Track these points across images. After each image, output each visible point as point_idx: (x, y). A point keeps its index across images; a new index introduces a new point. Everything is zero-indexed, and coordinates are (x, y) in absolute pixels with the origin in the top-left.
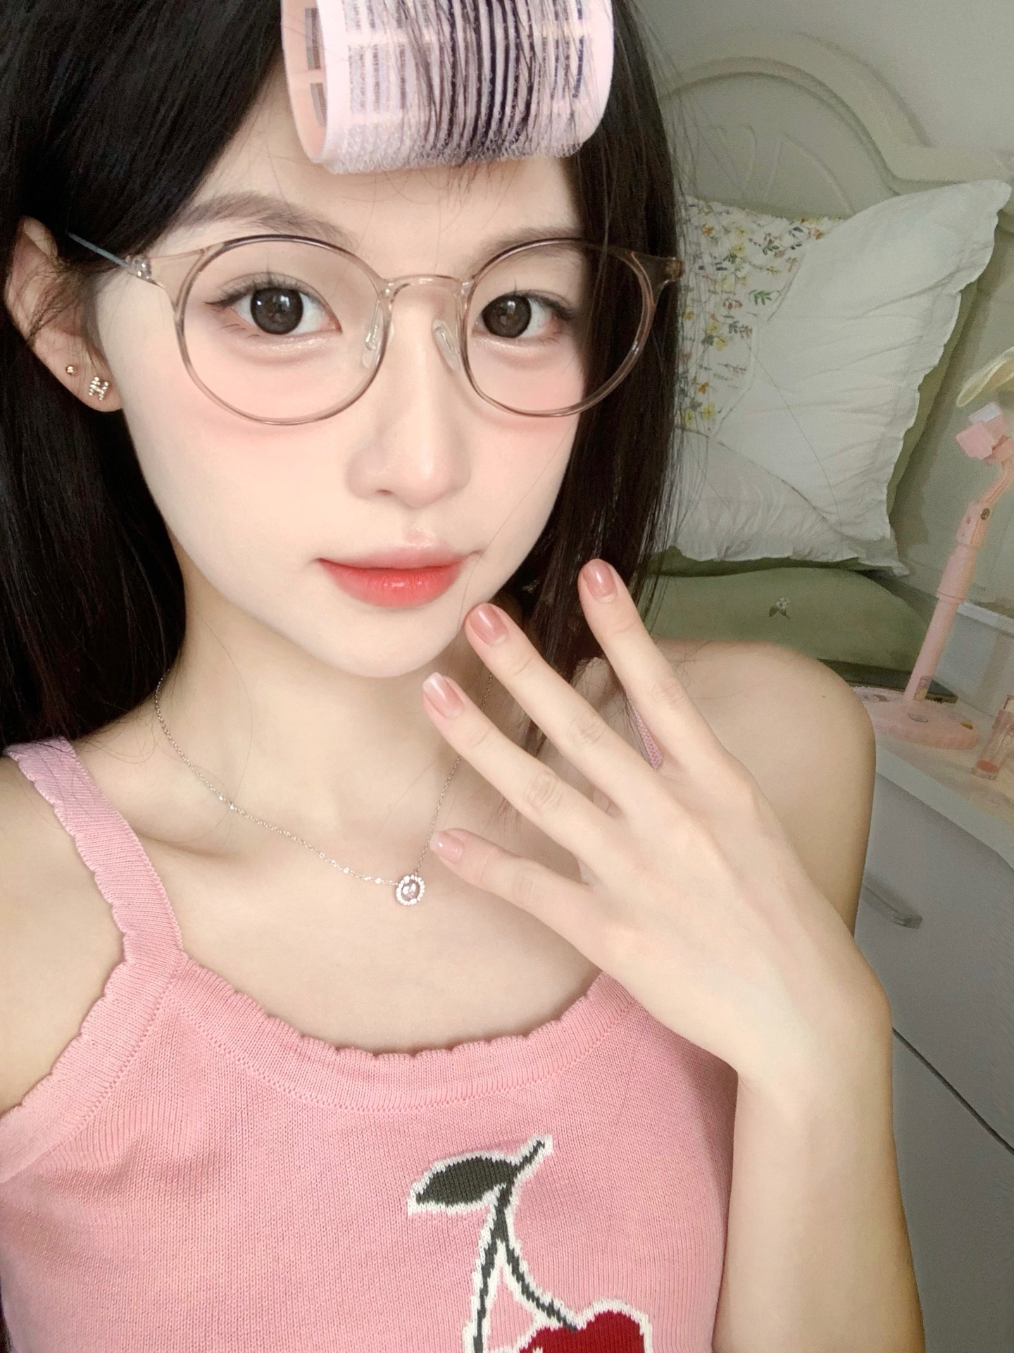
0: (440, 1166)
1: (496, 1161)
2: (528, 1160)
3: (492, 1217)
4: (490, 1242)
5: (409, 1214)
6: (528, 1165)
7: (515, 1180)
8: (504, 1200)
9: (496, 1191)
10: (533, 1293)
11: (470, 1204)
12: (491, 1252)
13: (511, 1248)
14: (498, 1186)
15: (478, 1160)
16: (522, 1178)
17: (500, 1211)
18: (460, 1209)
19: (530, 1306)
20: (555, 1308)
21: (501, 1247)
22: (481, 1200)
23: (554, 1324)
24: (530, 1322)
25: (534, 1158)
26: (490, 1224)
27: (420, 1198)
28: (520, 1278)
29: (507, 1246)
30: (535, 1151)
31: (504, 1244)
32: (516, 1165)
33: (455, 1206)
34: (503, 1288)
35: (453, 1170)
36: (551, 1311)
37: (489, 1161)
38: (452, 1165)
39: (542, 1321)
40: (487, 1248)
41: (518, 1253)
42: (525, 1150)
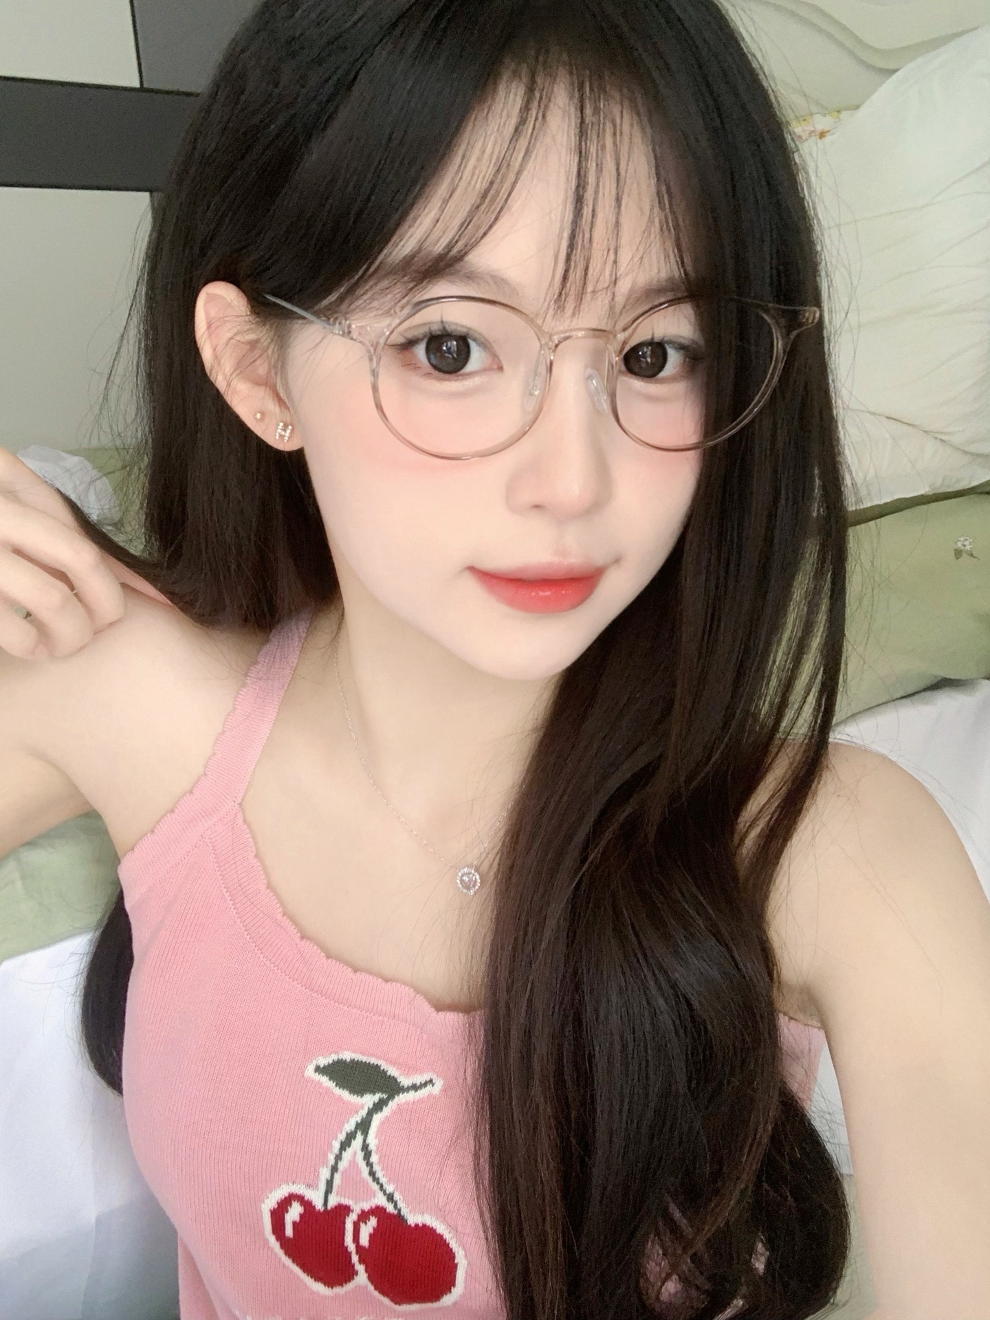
0: (347, 1056)
1: (390, 1076)
2: (415, 1087)
3: (364, 1113)
4: (353, 1130)
5: (303, 1077)
6: (413, 1092)
7: (396, 1096)
8: (378, 1107)
9: (376, 1097)
10: (378, 1179)
11: (352, 1095)
12: (351, 1137)
13: (367, 1142)
14: (380, 1094)
15: (378, 1067)
16: (402, 1098)
17: (371, 1113)
18: (345, 1094)
19: (376, 1187)
20: (394, 1199)
21: (359, 1137)
22: (361, 1097)
23: (390, 1208)
24: (373, 1196)
25: (421, 1089)
26: (358, 1118)
27: (318, 1069)
28: (369, 1165)
29: (364, 1141)
30: (425, 1084)
31: (363, 1137)
32: (403, 1086)
33: (341, 1090)
34: (353, 1163)
35: (355, 1065)
36: (390, 1198)
37: (384, 1073)
38: (356, 1060)
39: (381, 1200)
40: (349, 1132)
41: (372, 1147)
42: (419, 1079)
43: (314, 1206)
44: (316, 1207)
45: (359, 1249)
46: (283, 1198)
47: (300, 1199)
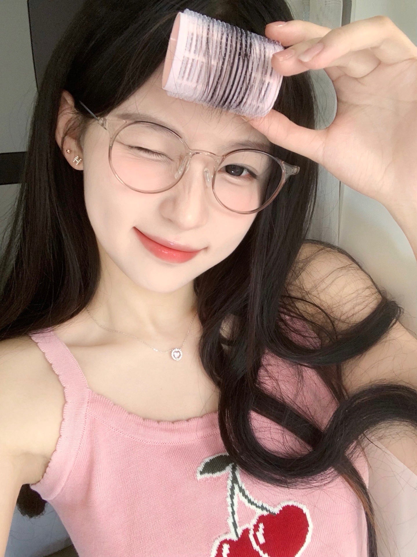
4: (232, 485)
5: (198, 480)
8: (234, 469)
9: (230, 466)
10: (253, 502)
11: (221, 472)
15: (221, 456)
17: (233, 473)
18: (218, 474)
24: (255, 514)
26: (231, 479)
31: (237, 485)
35: (212, 461)
36: (262, 508)
37: (225, 456)
40: (231, 488)
41: (243, 488)
43: (233, 540)
44: (234, 540)
45: (262, 547)
46: (218, 546)
47: (225, 541)
